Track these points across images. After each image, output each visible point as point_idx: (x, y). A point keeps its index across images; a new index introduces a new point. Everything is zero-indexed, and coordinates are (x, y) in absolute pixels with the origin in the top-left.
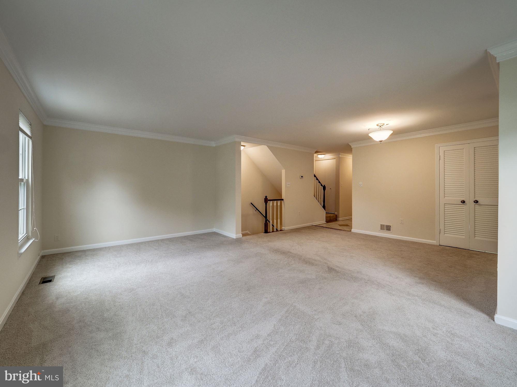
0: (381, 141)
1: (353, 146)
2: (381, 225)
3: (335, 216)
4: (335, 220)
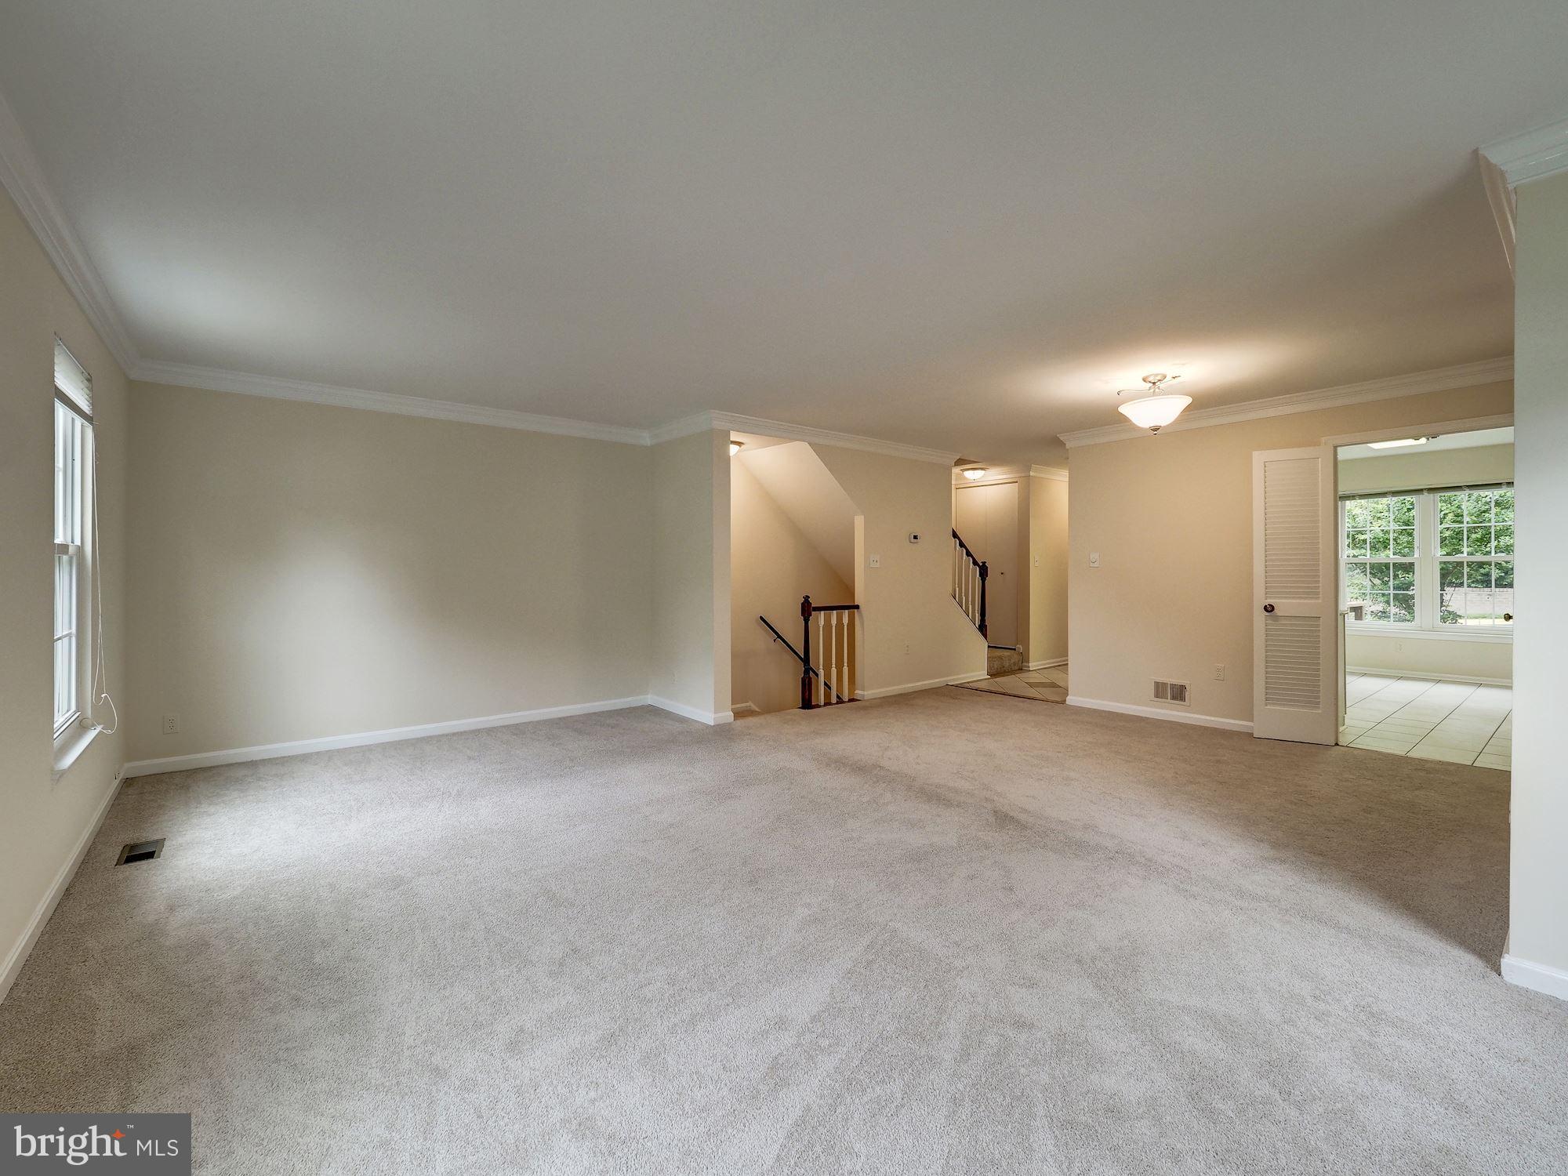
0: (1156, 429)
1: (1073, 441)
2: (1157, 684)
3: (1015, 656)
4: (1016, 668)
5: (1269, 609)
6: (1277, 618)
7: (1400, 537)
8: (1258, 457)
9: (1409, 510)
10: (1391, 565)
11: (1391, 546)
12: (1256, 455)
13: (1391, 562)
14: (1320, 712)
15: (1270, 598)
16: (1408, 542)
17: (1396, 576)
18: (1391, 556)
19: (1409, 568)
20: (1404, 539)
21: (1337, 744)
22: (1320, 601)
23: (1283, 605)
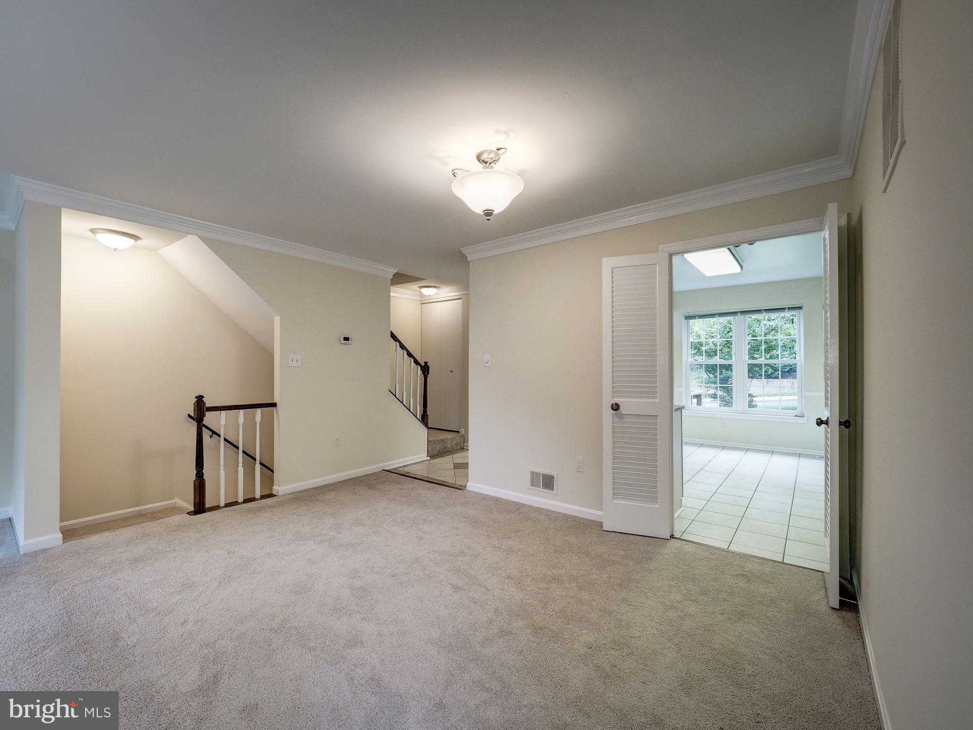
0: (488, 213)
1: (472, 254)
2: (533, 473)
3: (457, 438)
4: (458, 447)
5: (616, 407)
6: (621, 417)
7: (724, 348)
8: (608, 263)
9: (728, 332)
10: (718, 366)
11: (718, 355)
12: (605, 260)
13: (718, 364)
14: (658, 506)
15: (617, 397)
16: (728, 352)
17: (721, 373)
18: (718, 360)
19: (729, 367)
20: (726, 350)
21: (672, 536)
22: (657, 400)
23: (628, 404)
